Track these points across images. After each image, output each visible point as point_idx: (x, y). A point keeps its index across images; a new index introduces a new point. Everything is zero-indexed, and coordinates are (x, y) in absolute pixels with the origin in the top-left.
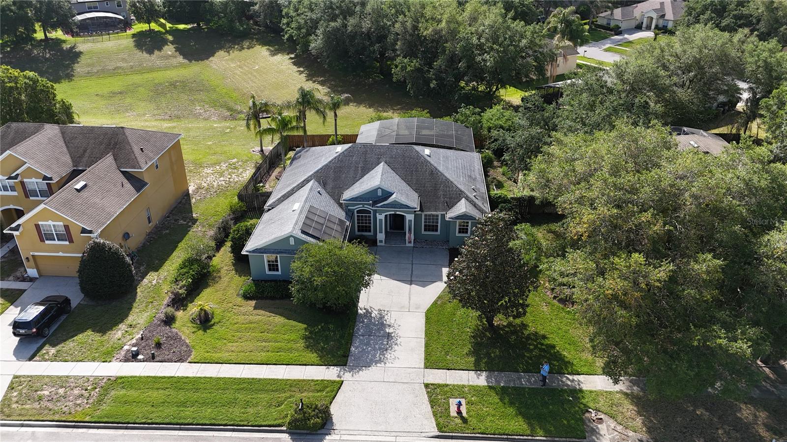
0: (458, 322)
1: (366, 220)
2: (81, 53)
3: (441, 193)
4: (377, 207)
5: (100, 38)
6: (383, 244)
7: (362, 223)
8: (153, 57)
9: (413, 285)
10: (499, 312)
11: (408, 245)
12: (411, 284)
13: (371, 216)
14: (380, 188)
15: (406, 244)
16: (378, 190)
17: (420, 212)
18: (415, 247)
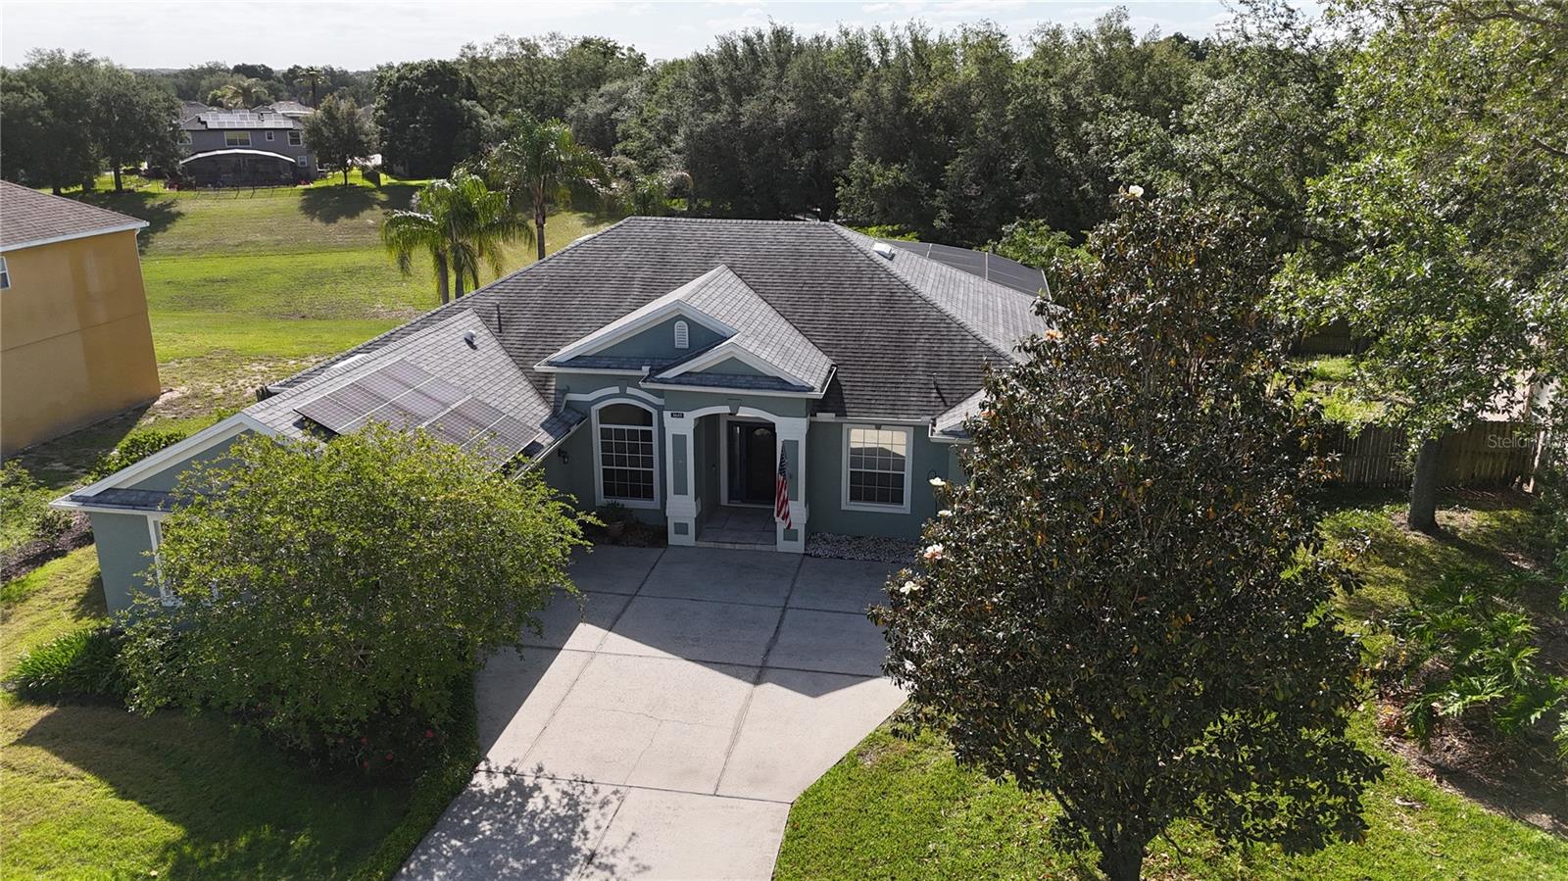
0: (947, 860)
1: (634, 449)
2: (179, 214)
3: (918, 358)
4: (664, 381)
5: (234, 194)
6: (689, 539)
7: (622, 461)
8: (332, 227)
9: (769, 689)
10: (1187, 809)
11: (783, 545)
12: (757, 681)
13: (651, 431)
14: (681, 317)
15: (776, 543)
16: (676, 325)
17: (834, 415)
18: (811, 555)
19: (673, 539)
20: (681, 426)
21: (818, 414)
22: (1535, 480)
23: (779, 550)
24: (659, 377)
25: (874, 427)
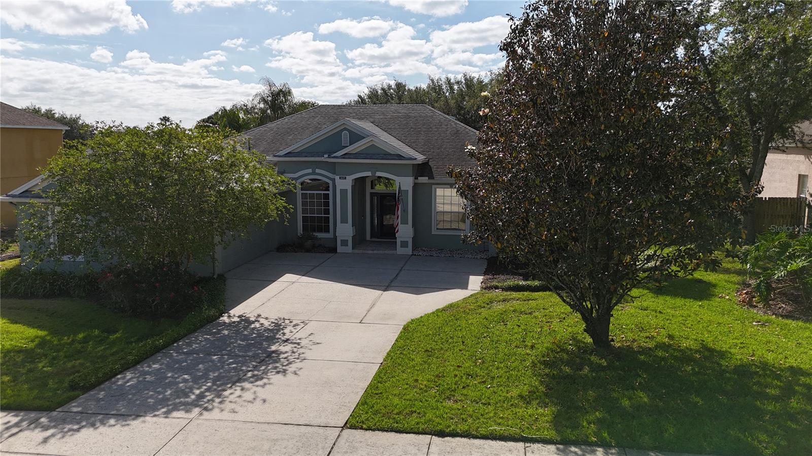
1: (319, 204)
4: (335, 157)
6: (349, 249)
7: (313, 212)
9: (392, 292)
11: (400, 251)
12: (385, 290)
13: (328, 194)
14: (345, 129)
15: (396, 250)
16: (343, 133)
17: (427, 178)
18: (415, 255)
19: (340, 249)
20: (345, 184)
21: (419, 178)
22: (808, 207)
23: (398, 253)
24: (333, 156)
25: (449, 186)
